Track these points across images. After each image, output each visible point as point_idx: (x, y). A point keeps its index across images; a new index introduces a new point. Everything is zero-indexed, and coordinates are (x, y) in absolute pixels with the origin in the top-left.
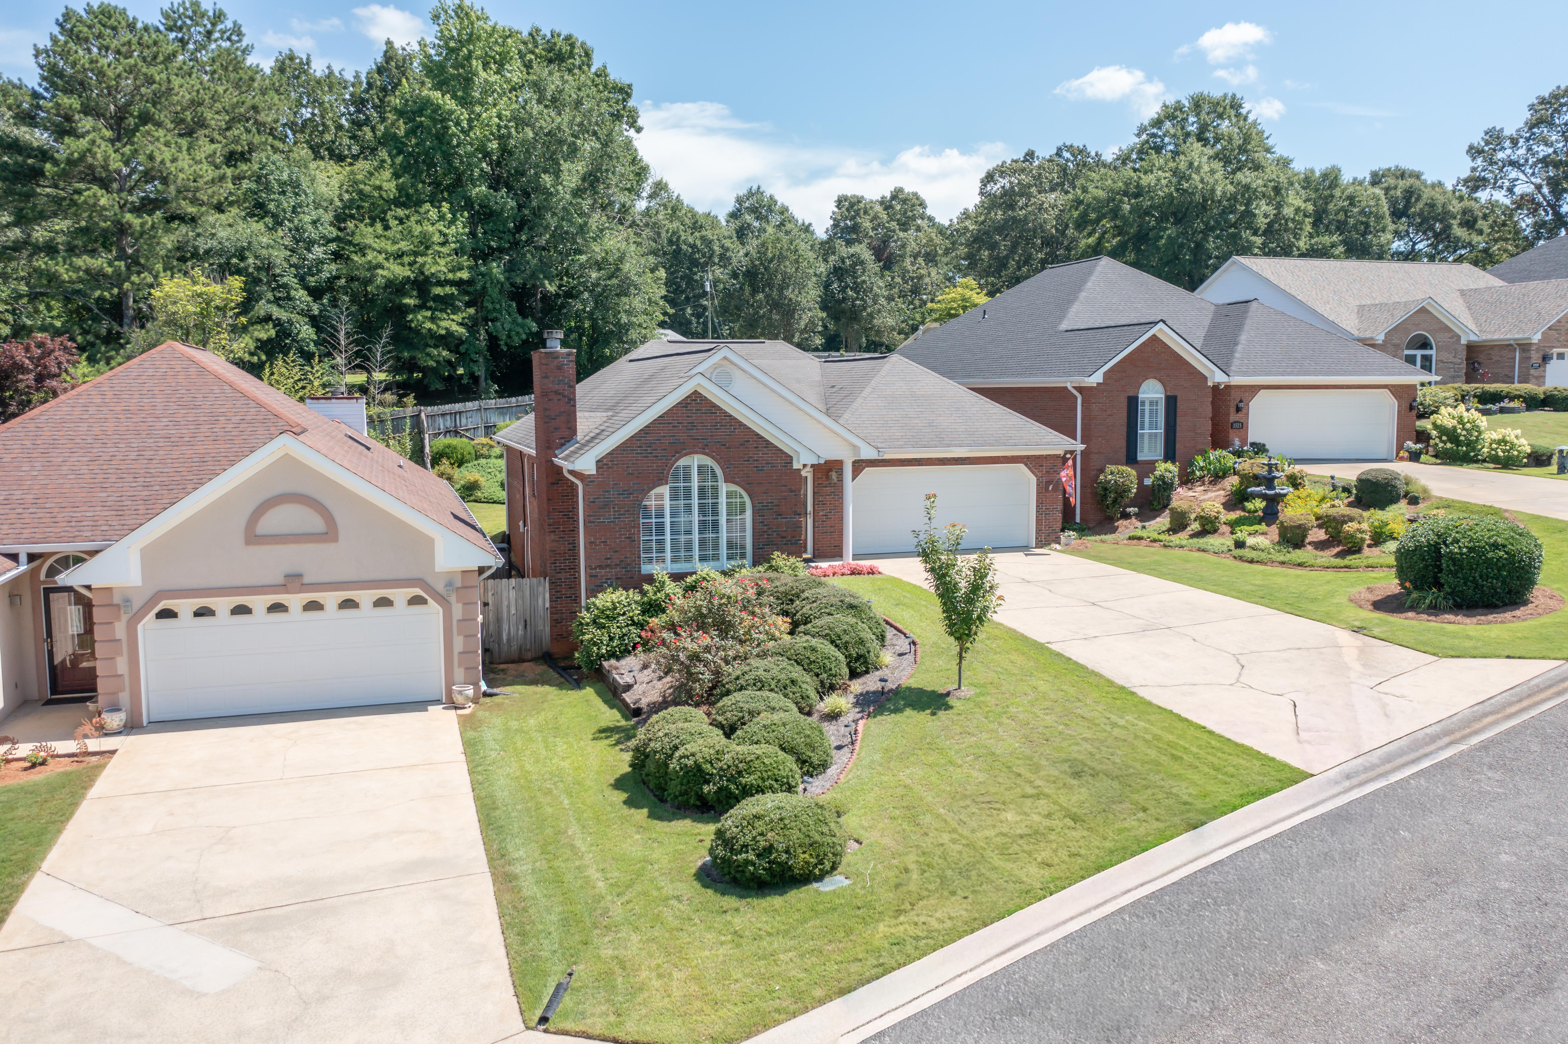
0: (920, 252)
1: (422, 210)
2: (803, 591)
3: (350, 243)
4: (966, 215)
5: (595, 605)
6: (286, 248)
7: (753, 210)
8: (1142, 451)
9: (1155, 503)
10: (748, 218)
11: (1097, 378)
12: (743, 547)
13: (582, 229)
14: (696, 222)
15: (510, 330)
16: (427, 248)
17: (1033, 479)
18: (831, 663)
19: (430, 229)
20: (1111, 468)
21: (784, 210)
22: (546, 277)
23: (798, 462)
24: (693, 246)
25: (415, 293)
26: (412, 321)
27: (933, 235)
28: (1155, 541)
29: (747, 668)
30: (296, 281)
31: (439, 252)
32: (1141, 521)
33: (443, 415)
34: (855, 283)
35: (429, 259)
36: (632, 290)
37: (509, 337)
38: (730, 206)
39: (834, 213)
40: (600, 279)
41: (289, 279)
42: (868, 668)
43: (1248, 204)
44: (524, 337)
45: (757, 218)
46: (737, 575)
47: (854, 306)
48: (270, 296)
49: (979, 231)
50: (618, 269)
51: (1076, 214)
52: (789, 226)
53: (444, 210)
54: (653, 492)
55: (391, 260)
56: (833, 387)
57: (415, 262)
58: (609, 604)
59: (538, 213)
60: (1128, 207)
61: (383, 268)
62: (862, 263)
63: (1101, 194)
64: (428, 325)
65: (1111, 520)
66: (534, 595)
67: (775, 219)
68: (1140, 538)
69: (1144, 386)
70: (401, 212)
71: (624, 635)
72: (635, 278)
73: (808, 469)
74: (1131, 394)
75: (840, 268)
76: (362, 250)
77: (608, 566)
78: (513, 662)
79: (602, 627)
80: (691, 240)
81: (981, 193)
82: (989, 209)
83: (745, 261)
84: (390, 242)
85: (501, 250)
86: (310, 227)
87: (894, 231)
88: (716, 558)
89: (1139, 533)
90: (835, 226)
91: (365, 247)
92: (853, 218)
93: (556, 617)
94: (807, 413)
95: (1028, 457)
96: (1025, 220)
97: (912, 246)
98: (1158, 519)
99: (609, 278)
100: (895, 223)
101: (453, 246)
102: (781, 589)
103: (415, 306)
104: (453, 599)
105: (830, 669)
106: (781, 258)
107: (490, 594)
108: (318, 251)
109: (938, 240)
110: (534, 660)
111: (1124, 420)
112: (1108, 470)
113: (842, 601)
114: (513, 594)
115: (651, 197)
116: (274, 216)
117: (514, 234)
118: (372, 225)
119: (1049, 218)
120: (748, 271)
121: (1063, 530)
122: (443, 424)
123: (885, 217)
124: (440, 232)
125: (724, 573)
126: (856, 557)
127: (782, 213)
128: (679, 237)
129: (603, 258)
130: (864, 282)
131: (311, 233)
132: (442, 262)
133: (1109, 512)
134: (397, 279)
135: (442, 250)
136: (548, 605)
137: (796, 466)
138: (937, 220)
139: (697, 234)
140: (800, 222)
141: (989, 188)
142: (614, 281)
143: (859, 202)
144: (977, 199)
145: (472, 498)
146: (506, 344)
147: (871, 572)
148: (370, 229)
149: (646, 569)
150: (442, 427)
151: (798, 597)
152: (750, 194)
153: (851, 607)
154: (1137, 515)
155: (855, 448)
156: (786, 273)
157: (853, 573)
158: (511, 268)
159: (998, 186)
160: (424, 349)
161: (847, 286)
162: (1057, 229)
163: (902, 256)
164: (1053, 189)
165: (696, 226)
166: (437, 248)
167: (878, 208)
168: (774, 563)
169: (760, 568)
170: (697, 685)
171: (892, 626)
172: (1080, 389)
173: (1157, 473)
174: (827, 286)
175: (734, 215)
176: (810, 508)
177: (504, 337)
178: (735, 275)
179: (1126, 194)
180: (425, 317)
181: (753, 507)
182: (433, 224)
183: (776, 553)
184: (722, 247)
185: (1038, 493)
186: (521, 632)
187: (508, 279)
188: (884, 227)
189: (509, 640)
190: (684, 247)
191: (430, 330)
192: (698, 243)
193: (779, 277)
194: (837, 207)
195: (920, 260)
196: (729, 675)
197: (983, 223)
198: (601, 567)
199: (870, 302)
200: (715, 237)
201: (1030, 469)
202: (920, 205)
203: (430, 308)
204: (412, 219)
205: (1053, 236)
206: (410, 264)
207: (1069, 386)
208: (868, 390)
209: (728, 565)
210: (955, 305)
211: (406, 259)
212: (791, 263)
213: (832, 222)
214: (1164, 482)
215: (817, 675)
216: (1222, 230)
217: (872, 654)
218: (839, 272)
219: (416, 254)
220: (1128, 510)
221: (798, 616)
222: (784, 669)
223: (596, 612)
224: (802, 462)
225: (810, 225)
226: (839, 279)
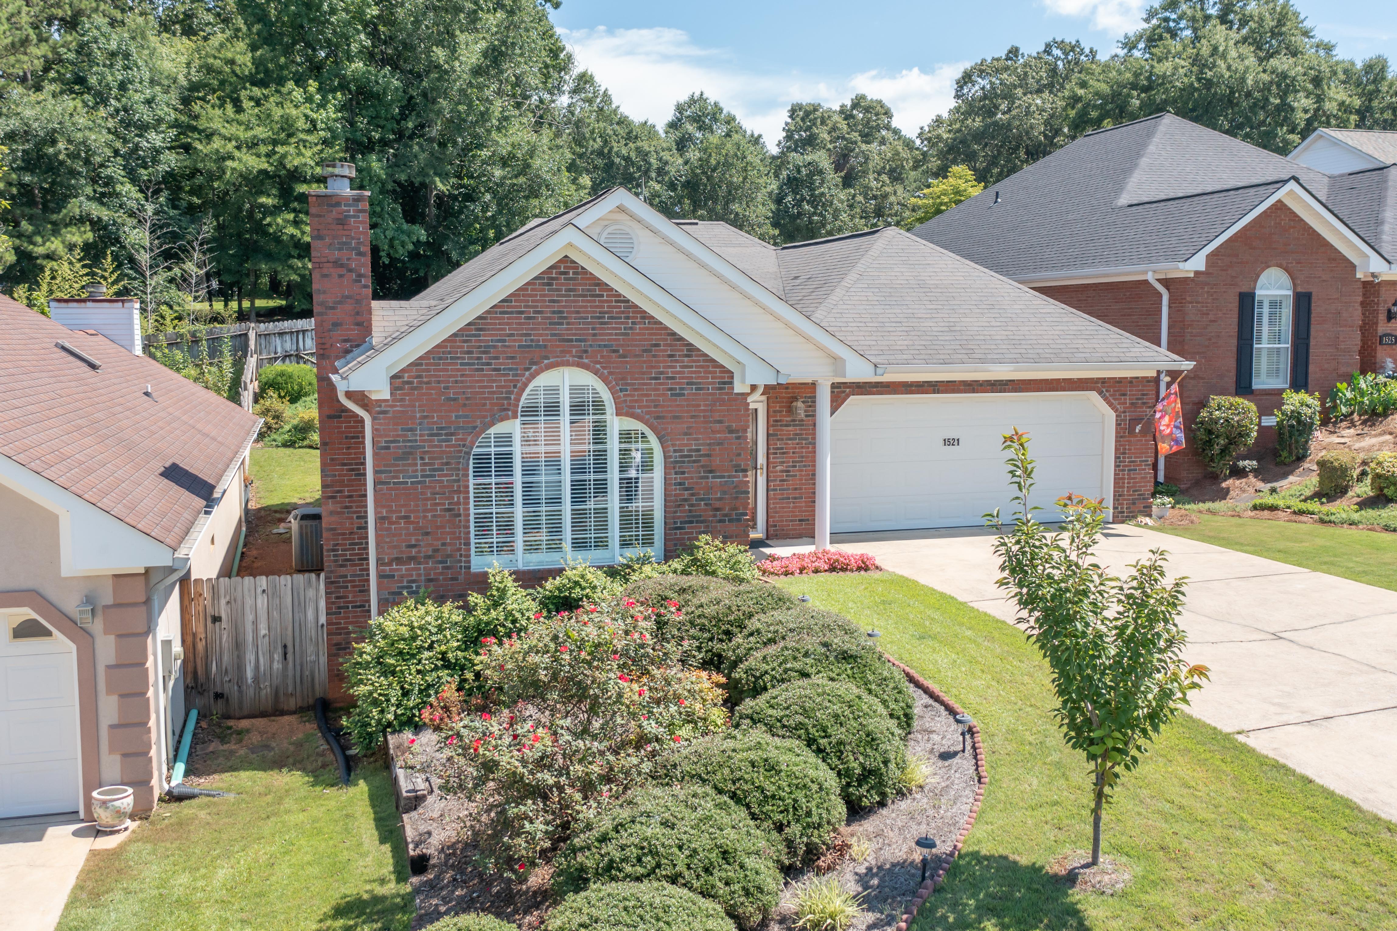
0: (884, 168)
1: (284, 90)
2: (750, 616)
3: (194, 129)
4: (938, 121)
5: (382, 630)
6: (109, 131)
7: (697, 120)
8: (1258, 375)
9: (1285, 454)
10: (690, 128)
11: (1198, 263)
12: (648, 524)
13: (484, 116)
14: (631, 132)
15: (392, 240)
16: (290, 136)
17: (1111, 415)
18: (808, 798)
19: (294, 112)
20: (1215, 400)
21: (730, 120)
22: (436, 174)
23: (743, 381)
24: (627, 159)
25: (274, 191)
26: (269, 225)
27: (900, 148)
28: (1301, 513)
29: (625, 814)
30: (123, 173)
31: (304, 141)
32: (1265, 480)
33: (281, 334)
34: (812, 196)
35: (291, 149)
36: (544, 191)
37: (392, 246)
38: (669, 115)
39: (787, 124)
40: (504, 178)
41: (115, 170)
42: (883, 795)
43: (1283, 97)
44: (411, 247)
45: (700, 128)
46: (635, 577)
47: (811, 222)
48: (89, 190)
49: (955, 140)
50: (528, 166)
51: (1072, 113)
52: (736, 137)
53: (312, 89)
54: (492, 431)
55: (244, 150)
56: (796, 278)
57: (274, 152)
58: (404, 631)
59: (429, 98)
60: (1138, 102)
61: (232, 158)
62: (821, 172)
63: (1104, 88)
64: (291, 230)
65: (1215, 478)
66: (299, 604)
67: (721, 130)
68: (1273, 508)
69: (1263, 279)
70: (257, 92)
71: (429, 686)
72: (548, 177)
73: (757, 396)
74: (1245, 289)
75: (795, 179)
76: (209, 136)
77: (411, 559)
78: (263, 715)
79: (388, 672)
80: (624, 152)
81: (957, 97)
82: (967, 114)
83: (684, 169)
84: (243, 127)
85: (384, 143)
86: (142, 108)
87: (856, 143)
88: (601, 543)
89: (1270, 500)
90: (789, 137)
91: (212, 134)
92: (809, 129)
93: (337, 639)
94: (757, 303)
95: (1103, 381)
96: (1008, 127)
97: (876, 161)
98: (1291, 478)
99: (516, 177)
100: (856, 134)
101: (322, 133)
102: (710, 611)
103: (274, 206)
104: (97, 627)
105: (809, 814)
106: (728, 165)
107: (223, 602)
108: (155, 139)
109: (905, 154)
110: (300, 711)
111: (1233, 328)
112: (1213, 404)
113: (825, 645)
114: (262, 602)
115: (575, 91)
116: (98, 94)
117: (398, 122)
118: (222, 106)
119: (1037, 124)
120: (688, 182)
121: (1153, 495)
122: (280, 345)
123: (845, 127)
124: (307, 117)
125: (612, 572)
126: (837, 537)
127: (728, 123)
128: (612, 148)
129: (510, 153)
130: (823, 194)
131: (144, 114)
132: (308, 153)
133: (1215, 467)
134: (251, 172)
135: (308, 138)
136: (323, 619)
137: (739, 388)
138: (903, 133)
139: (631, 145)
140: (749, 133)
141: (965, 91)
142: (521, 180)
143: (815, 110)
144: (952, 103)
145: (305, 443)
146: (389, 255)
147: (864, 566)
148: (218, 112)
149: (477, 563)
150: (279, 350)
151: (742, 627)
152: (692, 101)
153: (845, 657)
154: (1257, 472)
155: (836, 361)
156: (732, 183)
157: (832, 569)
158: (397, 163)
159: (977, 87)
160: (286, 261)
161: (803, 199)
162: (1046, 136)
163: (865, 172)
164: (1039, 91)
165: (631, 137)
166: (302, 136)
167: (836, 118)
168: (699, 555)
169: (676, 564)
170: (521, 841)
171: (918, 685)
172: (1166, 282)
173: (1288, 408)
174: (779, 200)
175: (673, 125)
176: (761, 460)
177: (386, 247)
178: (672, 186)
179: (1134, 86)
180: (285, 221)
181: (665, 457)
182: (296, 107)
183: (704, 538)
184: (660, 160)
185: (1119, 437)
186: (277, 666)
187: (390, 175)
188: (843, 138)
189: (256, 679)
190: (617, 160)
191: (292, 236)
192: (633, 155)
193: (724, 187)
194: (791, 117)
195: (885, 177)
196: (589, 827)
197: (959, 131)
198: (399, 560)
199: (829, 217)
200: (652, 149)
201: (1106, 399)
202: (886, 114)
203: (294, 210)
204: (271, 99)
205: (1040, 143)
206: (268, 155)
207: (1150, 277)
208: (852, 276)
209: (619, 557)
210: (946, 200)
211: (263, 149)
212: (738, 172)
213: (784, 134)
214: (1299, 422)
215: (780, 828)
216: (1252, 128)
217: (892, 766)
218: (793, 183)
219: (275, 142)
220: (1241, 463)
221: (738, 674)
222: (708, 818)
223: (382, 643)
224: (750, 381)
225: (760, 136)
226: (793, 191)
